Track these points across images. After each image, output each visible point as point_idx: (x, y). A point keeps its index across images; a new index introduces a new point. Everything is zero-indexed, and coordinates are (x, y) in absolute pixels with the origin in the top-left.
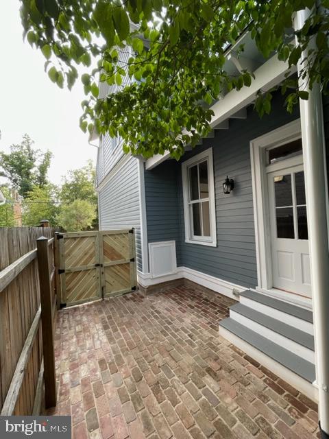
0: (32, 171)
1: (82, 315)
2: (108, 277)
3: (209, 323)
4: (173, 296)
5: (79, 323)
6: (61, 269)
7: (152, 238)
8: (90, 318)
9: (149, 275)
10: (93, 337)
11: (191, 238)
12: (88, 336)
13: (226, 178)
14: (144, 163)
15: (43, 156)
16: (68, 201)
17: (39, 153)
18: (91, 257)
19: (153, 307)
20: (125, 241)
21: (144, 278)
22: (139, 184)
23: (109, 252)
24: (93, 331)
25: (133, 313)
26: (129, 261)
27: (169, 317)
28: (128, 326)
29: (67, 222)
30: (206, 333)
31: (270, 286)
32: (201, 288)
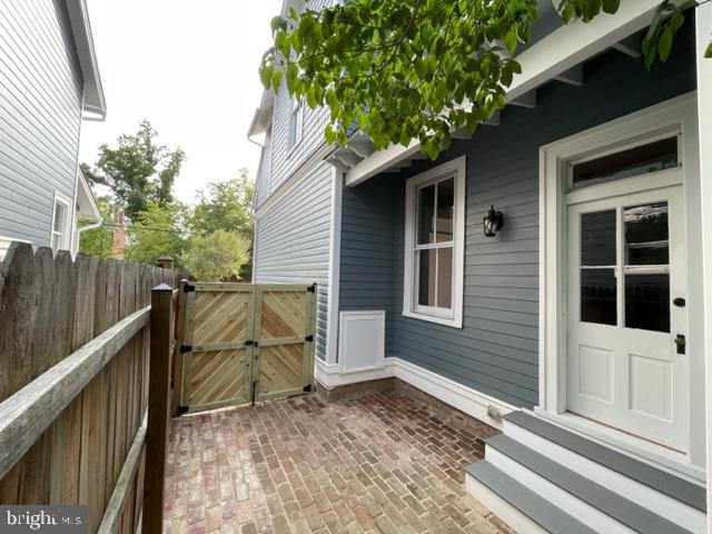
0: (150, 179)
1: (215, 430)
2: (265, 365)
3: (445, 465)
4: (376, 408)
5: (210, 445)
6: (185, 344)
7: (346, 303)
8: (230, 437)
9: (337, 368)
10: (234, 476)
11: (413, 310)
12: (226, 473)
13: (490, 209)
14: (344, 174)
15: (170, 157)
16: (203, 231)
17: (164, 152)
18: (240, 327)
19: (341, 427)
20: (300, 304)
21: (327, 373)
22: (332, 209)
23: (271, 322)
24: (235, 464)
25: (305, 434)
26: (304, 340)
27: (370, 446)
28: (297, 457)
29: (198, 266)
30: (440, 485)
31: (563, 408)
32: (425, 398)
